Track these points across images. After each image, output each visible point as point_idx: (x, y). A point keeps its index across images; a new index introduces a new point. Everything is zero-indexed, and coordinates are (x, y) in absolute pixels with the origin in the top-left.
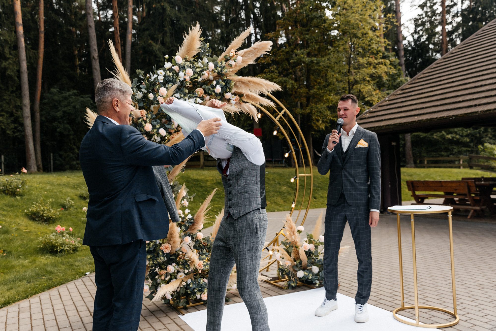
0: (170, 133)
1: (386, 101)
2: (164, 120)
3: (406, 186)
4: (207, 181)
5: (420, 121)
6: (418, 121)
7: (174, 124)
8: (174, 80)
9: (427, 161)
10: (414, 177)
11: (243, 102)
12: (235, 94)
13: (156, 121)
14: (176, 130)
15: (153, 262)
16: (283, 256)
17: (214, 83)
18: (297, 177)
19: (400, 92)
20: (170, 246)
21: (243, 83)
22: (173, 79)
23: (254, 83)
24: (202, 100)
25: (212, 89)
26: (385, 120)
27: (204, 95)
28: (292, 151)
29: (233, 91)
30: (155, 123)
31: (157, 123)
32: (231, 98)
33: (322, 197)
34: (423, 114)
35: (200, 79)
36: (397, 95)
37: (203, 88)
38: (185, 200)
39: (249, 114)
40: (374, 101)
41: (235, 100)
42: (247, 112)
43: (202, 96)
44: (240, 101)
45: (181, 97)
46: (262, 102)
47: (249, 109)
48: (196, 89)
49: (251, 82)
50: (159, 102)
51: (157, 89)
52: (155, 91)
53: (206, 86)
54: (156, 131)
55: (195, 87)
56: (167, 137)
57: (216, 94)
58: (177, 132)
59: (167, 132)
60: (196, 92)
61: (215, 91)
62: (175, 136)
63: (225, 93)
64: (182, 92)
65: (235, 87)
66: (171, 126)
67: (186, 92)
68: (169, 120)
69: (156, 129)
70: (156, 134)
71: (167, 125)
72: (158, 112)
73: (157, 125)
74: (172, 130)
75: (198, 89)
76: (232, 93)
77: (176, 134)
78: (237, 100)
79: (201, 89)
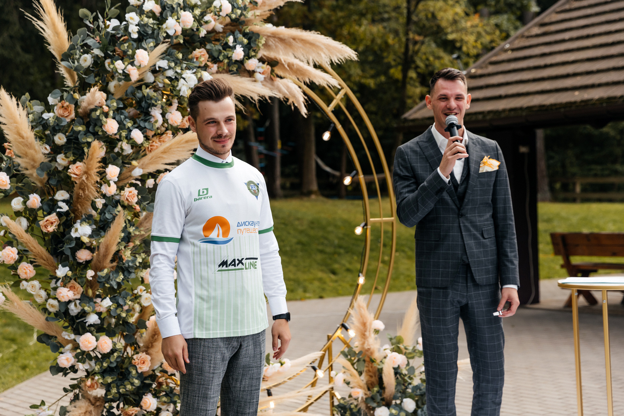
1: (506, 51)
3: (550, 247)
5: (585, 102)
6: (582, 101)
8: (156, 32)
9: (582, 185)
10: (555, 223)
11: (278, 76)
12: (262, 60)
14: (158, 131)
15: (118, 389)
16: (349, 379)
17: (230, 39)
18: (366, 225)
19: (536, 30)
20: (149, 358)
21: (282, 40)
23: (304, 41)
25: (225, 53)
26: (507, 97)
27: (209, 64)
28: (358, 172)
29: (260, 54)
31: (126, 117)
32: (257, 70)
33: (348, 270)
34: (593, 86)
35: (203, 32)
36: (532, 37)
37: (208, 51)
39: (288, 99)
40: (467, 43)
41: (263, 73)
42: (285, 97)
43: (206, 64)
44: (272, 76)
45: (170, 68)
46: (315, 77)
47: (287, 91)
48: (194, 52)
49: (297, 40)
50: (130, 76)
51: (123, 50)
52: (117, 53)
53: (213, 45)
54: (124, 135)
55: (186, 46)
56: (144, 145)
57: (231, 61)
58: (159, 136)
59: (144, 135)
60: (194, 56)
61: (229, 57)
62: (156, 143)
63: (247, 59)
64: (173, 57)
65: (264, 48)
66: (151, 124)
67: (179, 57)
68: (146, 112)
69: (124, 130)
70: (125, 140)
71: (142, 122)
72: (123, 95)
73: (124, 122)
74: (151, 131)
75: (198, 51)
76: (258, 58)
77: (157, 139)
78: (266, 73)
79: (203, 50)
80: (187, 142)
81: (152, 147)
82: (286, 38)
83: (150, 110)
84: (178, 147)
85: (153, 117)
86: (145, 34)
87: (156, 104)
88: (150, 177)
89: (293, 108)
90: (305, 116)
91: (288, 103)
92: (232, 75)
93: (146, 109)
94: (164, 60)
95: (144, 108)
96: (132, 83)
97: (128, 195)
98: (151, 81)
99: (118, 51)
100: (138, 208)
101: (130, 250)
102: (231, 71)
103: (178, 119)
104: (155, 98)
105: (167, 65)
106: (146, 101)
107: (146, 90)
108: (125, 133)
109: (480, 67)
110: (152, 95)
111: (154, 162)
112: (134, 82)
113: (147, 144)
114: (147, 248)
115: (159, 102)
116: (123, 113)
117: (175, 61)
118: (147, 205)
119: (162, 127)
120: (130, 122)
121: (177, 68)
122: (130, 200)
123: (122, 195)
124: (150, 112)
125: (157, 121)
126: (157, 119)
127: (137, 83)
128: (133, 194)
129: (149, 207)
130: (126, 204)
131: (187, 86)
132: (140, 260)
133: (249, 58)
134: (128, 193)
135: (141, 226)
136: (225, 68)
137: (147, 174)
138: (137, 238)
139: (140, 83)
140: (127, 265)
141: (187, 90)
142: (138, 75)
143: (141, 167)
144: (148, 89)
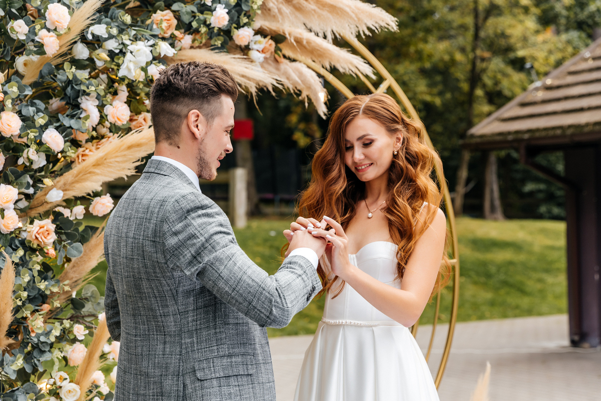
0: (75, 144)
2: (55, 103)
7: (87, 118)
11: (284, 57)
12: (261, 32)
13: (33, 105)
14: (94, 134)
24: (173, 45)
25: (201, 17)
27: (177, 33)
29: (258, 23)
30: (32, 110)
31: (38, 111)
32: (252, 46)
37: (174, 12)
39: (300, 92)
41: (263, 51)
42: (296, 88)
43: (173, 34)
44: (276, 56)
45: (111, 37)
47: (300, 79)
48: (154, 15)
50: (44, 47)
51: (36, 8)
52: (29, 12)
53: (183, 5)
54: (33, 137)
55: (147, 8)
56: (68, 154)
57: (211, 30)
58: (98, 141)
59: (67, 139)
60: (154, 21)
61: (208, 23)
62: (90, 151)
63: (235, 28)
64: (114, 20)
65: (262, 13)
66: (81, 121)
67: (125, 21)
68: (74, 104)
69: (33, 130)
70: (33, 145)
71: (67, 118)
72: (38, 77)
73: (36, 117)
74: (81, 133)
75: (160, 15)
76: (254, 29)
77: (93, 146)
78: (267, 52)
79: (169, 13)
80: (130, 147)
81: (84, 158)
83: (79, 100)
84: (116, 157)
85: (85, 111)
87: (87, 91)
88: (79, 202)
89: (306, 104)
90: (324, 117)
91: (301, 98)
92: (213, 52)
93: (73, 100)
94: (100, 24)
95: (71, 98)
96: (48, 57)
97: (39, 232)
98: (84, 57)
99: (31, 10)
100: (52, 252)
101: (42, 316)
102: (212, 46)
103: (122, 115)
104: (87, 82)
105: (107, 32)
106: (72, 87)
107: (71, 69)
108: (34, 134)
109: (557, 78)
110: (82, 78)
111: (82, 179)
112: (51, 56)
113: (72, 153)
114: (77, 311)
115: (93, 88)
116: (35, 104)
117: (118, 26)
118: (68, 247)
119: (102, 127)
120: (41, 118)
121: (123, 37)
122: (40, 239)
123: (29, 232)
124: (80, 104)
125: (90, 118)
126: (90, 115)
127: (56, 58)
128: (47, 231)
129: (71, 249)
130: (35, 246)
131: (135, 63)
132: (57, 332)
133: (239, 26)
134: (39, 228)
135: (66, 277)
136: (204, 41)
137: (73, 198)
138: (56, 298)
139: (63, 59)
140: (36, 340)
141: (134, 69)
142: (58, 45)
143: (60, 188)
144: (74, 67)
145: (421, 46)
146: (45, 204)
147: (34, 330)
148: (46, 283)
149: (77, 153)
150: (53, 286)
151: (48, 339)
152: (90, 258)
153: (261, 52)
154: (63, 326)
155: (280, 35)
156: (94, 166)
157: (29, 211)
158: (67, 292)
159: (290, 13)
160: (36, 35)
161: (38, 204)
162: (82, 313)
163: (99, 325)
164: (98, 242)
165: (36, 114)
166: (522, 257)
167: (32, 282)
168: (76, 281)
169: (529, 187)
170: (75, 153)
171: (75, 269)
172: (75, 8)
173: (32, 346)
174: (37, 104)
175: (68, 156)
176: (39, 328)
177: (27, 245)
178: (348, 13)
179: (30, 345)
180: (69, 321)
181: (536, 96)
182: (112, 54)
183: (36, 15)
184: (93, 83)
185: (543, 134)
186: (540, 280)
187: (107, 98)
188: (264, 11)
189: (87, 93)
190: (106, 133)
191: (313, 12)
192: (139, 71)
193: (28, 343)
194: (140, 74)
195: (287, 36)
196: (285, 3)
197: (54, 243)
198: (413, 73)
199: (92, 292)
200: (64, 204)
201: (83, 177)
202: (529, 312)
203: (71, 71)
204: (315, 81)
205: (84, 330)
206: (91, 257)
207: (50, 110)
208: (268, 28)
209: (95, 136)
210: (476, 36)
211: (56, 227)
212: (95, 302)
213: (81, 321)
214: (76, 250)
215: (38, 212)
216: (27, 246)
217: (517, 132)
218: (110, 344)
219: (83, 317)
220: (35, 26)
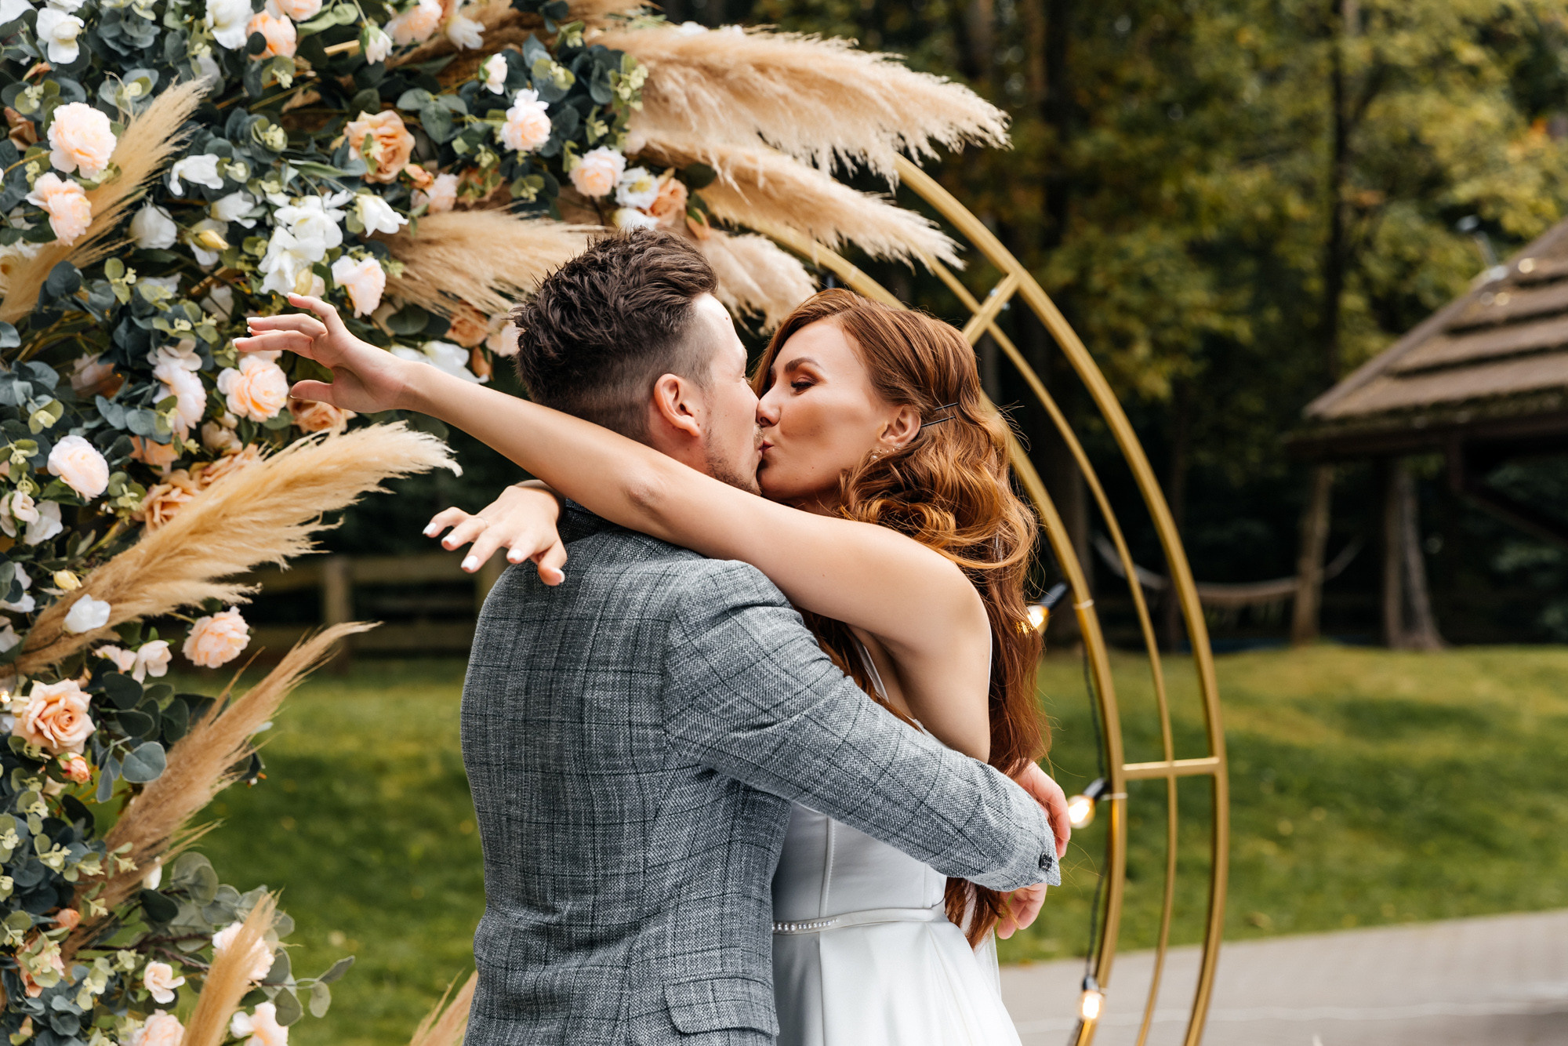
0: (143, 475)
2: (89, 368)
4: (381, 769)
7: (170, 403)
8: (170, 43)
11: (715, 223)
12: (649, 160)
13: (24, 374)
14: (193, 446)
17: (496, 69)
18: (1108, 788)
21: (714, 75)
22: (160, 39)
24: (401, 204)
25: (477, 124)
27: (414, 170)
28: (1070, 589)
29: (638, 138)
30: (20, 388)
31: (39, 390)
32: (623, 196)
35: (378, 44)
37: (405, 114)
38: (267, 1010)
41: (654, 210)
42: (748, 304)
43: (403, 173)
44: (691, 221)
45: (231, 187)
46: (860, 227)
47: (757, 281)
48: (350, 124)
49: (771, 71)
50: (51, 220)
51: (29, 117)
52: (14, 130)
53: (428, 95)
54: (22, 461)
55: (340, 107)
56: (121, 502)
57: (509, 159)
58: (204, 464)
59: (116, 462)
60: (351, 141)
61: (499, 139)
62: (184, 492)
63: (574, 151)
64: (241, 142)
65: (647, 107)
66: (154, 414)
67: (269, 143)
68: (135, 368)
69: (22, 441)
70: (24, 481)
71: (117, 407)
72: (36, 301)
73: (31, 408)
74: (159, 447)
75: (366, 123)
76: (628, 150)
77: (191, 478)
78: (666, 211)
79: (390, 119)
80: (291, 485)
81: (166, 512)
82: (730, 62)
83: (150, 357)
84: (255, 510)
85: (167, 385)
86: (124, 53)
87: (171, 332)
88: (153, 631)
91: (762, 331)
92: (513, 217)
93: (135, 358)
94: (201, 153)
95: (128, 354)
96: (63, 248)
97: (44, 715)
98: (162, 243)
99: (19, 124)
100: (79, 766)
101: (56, 942)
102: (514, 200)
103: (266, 393)
104: (170, 310)
105: (219, 175)
106: (131, 324)
107: (124, 276)
108: (25, 452)
109: (1551, 254)
110: (157, 298)
111: (162, 571)
112: (71, 244)
113: (132, 498)
114: (157, 924)
115: (185, 326)
116: (31, 371)
117: (250, 158)
118: (127, 753)
119: (217, 427)
120: (46, 409)
121: (266, 186)
122: (48, 734)
123: (19, 715)
124: (153, 367)
125: (180, 403)
126: (178, 397)
127: (85, 248)
128: (67, 710)
129: (134, 758)
130: (36, 753)
131: (296, 254)
132: (97, 985)
133: (583, 147)
134: (44, 704)
135: (125, 835)
136: (490, 189)
137: (140, 621)
138: (95, 891)
139: (104, 252)
140: (39, 1007)
141: (294, 271)
142: (88, 213)
143: (102, 596)
144: (131, 271)
145: (1193, 181)
146: (63, 638)
147: (35, 980)
148: (66, 851)
149: (146, 502)
150: (86, 858)
151: (75, 1003)
152: (190, 782)
153: (649, 212)
154: (116, 967)
155: (698, 164)
156: (193, 533)
157: (24, 659)
158: (129, 874)
159: (720, 106)
160: (28, 188)
161: (45, 639)
162: (171, 930)
163: (215, 960)
164: (211, 738)
165: (34, 398)
166: (1486, 750)
167: (26, 850)
168: (154, 845)
169: (1511, 558)
170: (139, 500)
171: (148, 813)
172: (130, 114)
173: (35, 1026)
174: (37, 372)
175: (123, 508)
176: (47, 976)
177: (14, 751)
178: (874, 102)
179: (29, 1021)
180: (133, 953)
181: (1493, 305)
182: (235, 233)
183: (30, 135)
184: (187, 312)
185: (1511, 408)
186: (1537, 813)
187: (225, 351)
188: (653, 104)
189: (172, 338)
190: (227, 442)
191: (781, 102)
192: (306, 275)
193: (21, 1018)
194: (311, 282)
195: (716, 166)
196: (706, 78)
197: (88, 742)
198: (1170, 254)
199: (198, 873)
200: (116, 637)
201: (164, 566)
202: (1506, 902)
203: (124, 280)
204: (798, 283)
205: (174, 978)
206: (194, 778)
207: (76, 387)
208: (663, 146)
209: (194, 451)
210: (1341, 150)
211: (92, 702)
212: (206, 901)
213: (168, 952)
214: (146, 763)
215: (45, 661)
216: (13, 755)
217: (1439, 406)
218: (250, 1012)
219: (174, 941)
220: (25, 164)
